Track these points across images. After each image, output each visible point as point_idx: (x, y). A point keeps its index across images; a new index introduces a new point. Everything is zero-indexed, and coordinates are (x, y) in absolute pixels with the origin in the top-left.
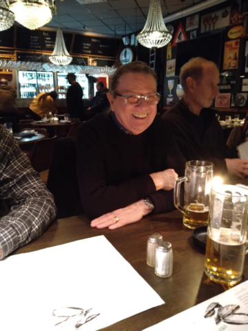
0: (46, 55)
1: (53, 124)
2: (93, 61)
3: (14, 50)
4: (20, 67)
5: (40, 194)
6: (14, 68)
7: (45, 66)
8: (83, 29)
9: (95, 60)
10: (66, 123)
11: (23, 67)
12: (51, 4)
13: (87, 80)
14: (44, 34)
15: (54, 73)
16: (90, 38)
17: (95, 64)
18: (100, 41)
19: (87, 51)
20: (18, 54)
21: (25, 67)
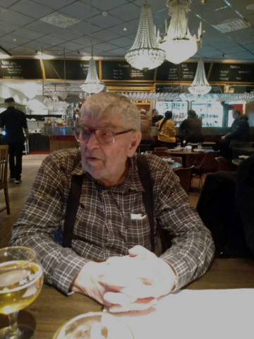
0: (183, 86)
1: (185, 153)
2: (230, 88)
3: (153, 83)
4: (158, 98)
5: (200, 229)
6: (153, 99)
7: (182, 96)
8: (222, 57)
9: (233, 87)
10: (200, 152)
11: (161, 98)
12: (197, 38)
13: (221, 107)
14: (183, 66)
15: (188, 102)
16: (229, 65)
17: (232, 91)
18: (239, 67)
19: (224, 79)
20: (157, 87)
21: (163, 98)
